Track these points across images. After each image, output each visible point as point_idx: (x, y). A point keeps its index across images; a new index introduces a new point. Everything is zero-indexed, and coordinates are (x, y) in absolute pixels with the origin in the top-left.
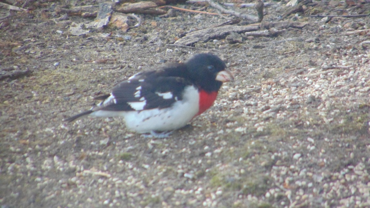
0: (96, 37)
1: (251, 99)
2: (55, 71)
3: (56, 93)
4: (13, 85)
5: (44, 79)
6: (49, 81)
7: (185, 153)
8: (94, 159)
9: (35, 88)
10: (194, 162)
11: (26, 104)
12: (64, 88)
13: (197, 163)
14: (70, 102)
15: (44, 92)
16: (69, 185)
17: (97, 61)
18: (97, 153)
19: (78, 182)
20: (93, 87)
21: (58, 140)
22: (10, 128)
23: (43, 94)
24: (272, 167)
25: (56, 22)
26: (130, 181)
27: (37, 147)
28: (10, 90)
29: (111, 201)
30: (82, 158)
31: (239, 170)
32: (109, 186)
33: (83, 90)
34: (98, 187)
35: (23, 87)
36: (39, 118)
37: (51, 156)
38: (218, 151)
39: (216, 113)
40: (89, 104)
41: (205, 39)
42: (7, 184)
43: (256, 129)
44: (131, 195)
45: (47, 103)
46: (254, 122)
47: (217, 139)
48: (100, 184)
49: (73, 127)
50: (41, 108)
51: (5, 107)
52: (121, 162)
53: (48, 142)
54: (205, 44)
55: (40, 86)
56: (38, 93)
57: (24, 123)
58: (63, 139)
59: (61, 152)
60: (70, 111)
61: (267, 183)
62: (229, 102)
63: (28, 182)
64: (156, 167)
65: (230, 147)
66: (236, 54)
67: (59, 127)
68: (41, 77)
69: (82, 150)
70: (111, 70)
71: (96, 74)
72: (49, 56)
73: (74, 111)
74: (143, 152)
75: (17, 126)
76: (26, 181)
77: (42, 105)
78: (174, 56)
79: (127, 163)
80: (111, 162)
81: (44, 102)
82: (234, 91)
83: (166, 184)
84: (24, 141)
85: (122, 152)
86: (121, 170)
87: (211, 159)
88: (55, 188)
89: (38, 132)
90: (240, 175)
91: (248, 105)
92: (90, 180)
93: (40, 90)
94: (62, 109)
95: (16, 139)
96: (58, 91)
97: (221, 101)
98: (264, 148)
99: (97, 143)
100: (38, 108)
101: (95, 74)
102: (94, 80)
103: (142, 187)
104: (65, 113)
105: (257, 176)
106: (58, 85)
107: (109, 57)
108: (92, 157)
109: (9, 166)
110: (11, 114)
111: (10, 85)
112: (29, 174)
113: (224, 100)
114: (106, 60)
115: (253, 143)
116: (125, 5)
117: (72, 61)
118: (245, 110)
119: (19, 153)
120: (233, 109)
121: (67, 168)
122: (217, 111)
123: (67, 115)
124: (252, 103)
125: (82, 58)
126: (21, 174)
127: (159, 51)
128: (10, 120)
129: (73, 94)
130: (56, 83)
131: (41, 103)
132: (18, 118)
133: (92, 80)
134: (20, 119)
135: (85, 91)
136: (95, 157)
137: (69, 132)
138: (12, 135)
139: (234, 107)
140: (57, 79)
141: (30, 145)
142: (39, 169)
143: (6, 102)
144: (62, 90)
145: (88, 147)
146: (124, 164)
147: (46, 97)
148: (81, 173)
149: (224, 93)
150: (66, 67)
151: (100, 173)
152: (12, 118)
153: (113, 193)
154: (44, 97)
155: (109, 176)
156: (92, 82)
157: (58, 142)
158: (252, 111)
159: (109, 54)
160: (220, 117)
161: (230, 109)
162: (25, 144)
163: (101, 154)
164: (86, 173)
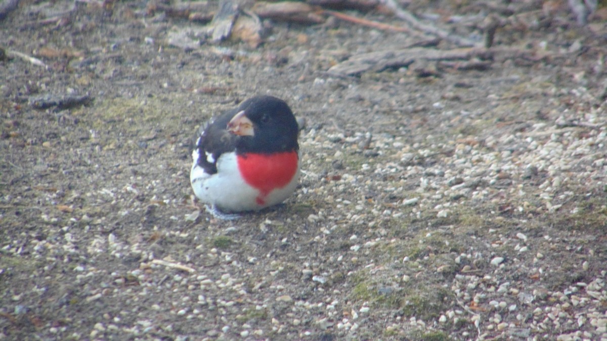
0: (206, 52)
1: (436, 166)
2: (133, 100)
3: (127, 135)
4: (62, 119)
5: (112, 111)
6: (119, 116)
7: (318, 243)
8: (172, 243)
9: (95, 124)
10: (331, 259)
11: (78, 150)
12: (140, 127)
13: (336, 260)
14: (147, 151)
15: (109, 132)
16: (126, 280)
17: (201, 88)
18: (178, 233)
19: (141, 277)
20: (187, 129)
21: (119, 209)
22: (47, 185)
23: (107, 136)
24: (454, 274)
25: (146, 25)
26: (225, 282)
27: (85, 217)
28: (55, 124)
29: (190, 311)
30: (153, 239)
31: (401, 276)
32: (191, 287)
33: (170, 134)
34: (173, 286)
35: (77, 122)
36: (95, 172)
37: (105, 233)
38: (371, 243)
39: (377, 183)
40: (177, 155)
41: (380, 68)
42: (29, 272)
43: (437, 212)
44: (223, 303)
45: (111, 150)
46: (434, 201)
47: (371, 224)
48: (176, 282)
49: (146, 190)
50: (100, 156)
51: (44, 151)
52: (214, 250)
53: (103, 211)
54: (378, 75)
55: (103, 123)
56: (99, 133)
57: (70, 178)
58: (126, 207)
59: (122, 228)
60: (144, 165)
61: (444, 300)
62: (400, 168)
63: (63, 272)
64: (268, 263)
65: (391, 238)
66: (424, 93)
67: (124, 188)
68: (108, 108)
69: (155, 228)
70: (219, 105)
71: (195, 109)
72: (127, 77)
73: (152, 165)
74: (251, 236)
75: (58, 183)
76: (60, 271)
77: (103, 153)
78: (325, 90)
79: (223, 253)
80: (198, 250)
81: (105, 148)
82: (410, 151)
83: (281, 290)
84: (64, 207)
85: (218, 234)
86: (212, 263)
87: (359, 256)
88: (103, 285)
89: (88, 194)
90: (401, 283)
91: (429, 175)
92: (160, 275)
93: (103, 128)
94: (133, 161)
95: (53, 202)
96: (131, 132)
97: (388, 165)
98: (445, 244)
99: (180, 218)
100: (95, 157)
101: (193, 108)
102: (190, 118)
103: (242, 292)
104: (136, 168)
105: (428, 288)
106: (132, 123)
107: (220, 85)
108: (169, 239)
109: (35, 244)
110: (52, 163)
111: (57, 118)
112: (66, 260)
113: (392, 164)
114: (215, 90)
115: (428, 235)
116: (259, 6)
117: (161, 87)
118: (424, 181)
119: (55, 225)
120: (405, 179)
121: (128, 254)
122: (378, 180)
123: (139, 171)
124: (437, 172)
125: (178, 84)
126: (54, 259)
127: (304, 81)
128: (48, 172)
129: (155, 138)
130: (130, 119)
131: (101, 148)
132: (61, 170)
133: (186, 118)
134: (64, 172)
135: (172, 136)
136: (174, 240)
137: (138, 197)
138: (48, 196)
139: (406, 176)
140: (132, 113)
141: (73, 214)
142: (83, 253)
143: (46, 144)
144: (138, 131)
145: (166, 223)
146: (219, 254)
147: (111, 141)
148: (149, 263)
149: (395, 153)
150: (150, 96)
151: (178, 265)
152: (52, 169)
153: (194, 299)
154: (107, 140)
155: (192, 270)
156: (186, 122)
157: (119, 212)
158: (434, 185)
159: (222, 79)
160: (381, 190)
161: (400, 178)
162: (65, 212)
163: (184, 235)
164: (156, 264)
